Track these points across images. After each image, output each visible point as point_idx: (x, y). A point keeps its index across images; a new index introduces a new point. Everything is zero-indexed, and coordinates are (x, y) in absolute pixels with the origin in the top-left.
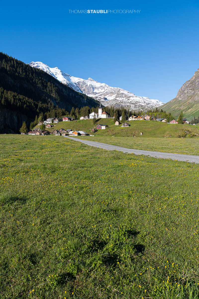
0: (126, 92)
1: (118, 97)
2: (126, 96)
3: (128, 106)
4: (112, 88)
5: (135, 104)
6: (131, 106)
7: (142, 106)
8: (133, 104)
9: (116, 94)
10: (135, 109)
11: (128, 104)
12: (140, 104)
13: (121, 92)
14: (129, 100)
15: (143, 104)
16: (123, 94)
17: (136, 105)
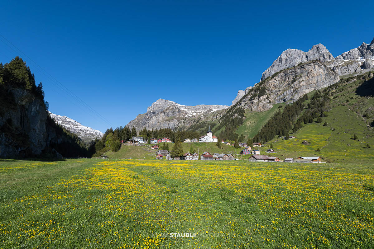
0: (72, 121)
1: (64, 124)
2: (73, 124)
3: (77, 133)
4: (55, 115)
5: (86, 131)
6: (81, 133)
7: (92, 134)
8: (83, 131)
9: (62, 121)
10: (85, 136)
11: (78, 131)
12: (90, 132)
13: (68, 120)
14: (77, 127)
15: (92, 133)
16: (69, 122)
17: (86, 133)
